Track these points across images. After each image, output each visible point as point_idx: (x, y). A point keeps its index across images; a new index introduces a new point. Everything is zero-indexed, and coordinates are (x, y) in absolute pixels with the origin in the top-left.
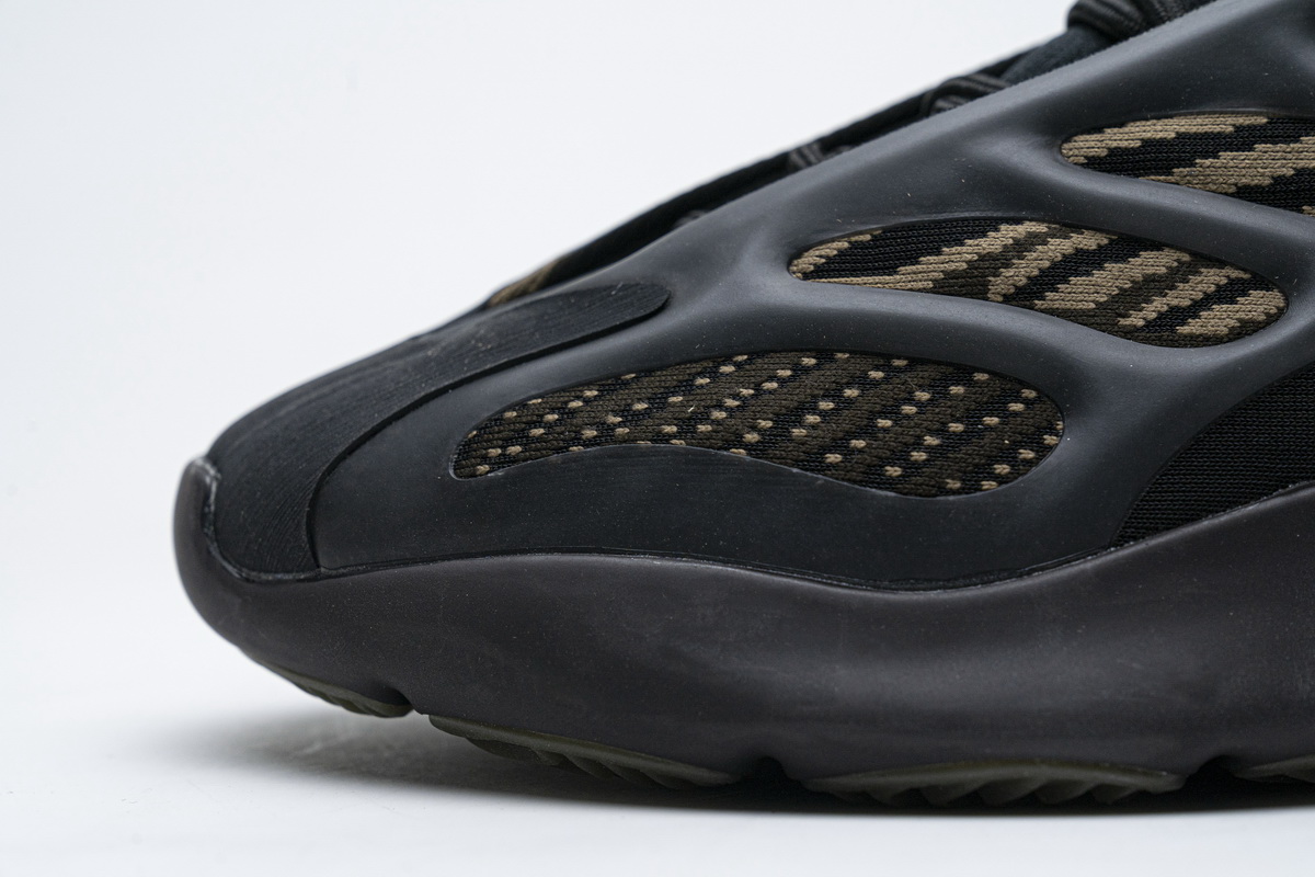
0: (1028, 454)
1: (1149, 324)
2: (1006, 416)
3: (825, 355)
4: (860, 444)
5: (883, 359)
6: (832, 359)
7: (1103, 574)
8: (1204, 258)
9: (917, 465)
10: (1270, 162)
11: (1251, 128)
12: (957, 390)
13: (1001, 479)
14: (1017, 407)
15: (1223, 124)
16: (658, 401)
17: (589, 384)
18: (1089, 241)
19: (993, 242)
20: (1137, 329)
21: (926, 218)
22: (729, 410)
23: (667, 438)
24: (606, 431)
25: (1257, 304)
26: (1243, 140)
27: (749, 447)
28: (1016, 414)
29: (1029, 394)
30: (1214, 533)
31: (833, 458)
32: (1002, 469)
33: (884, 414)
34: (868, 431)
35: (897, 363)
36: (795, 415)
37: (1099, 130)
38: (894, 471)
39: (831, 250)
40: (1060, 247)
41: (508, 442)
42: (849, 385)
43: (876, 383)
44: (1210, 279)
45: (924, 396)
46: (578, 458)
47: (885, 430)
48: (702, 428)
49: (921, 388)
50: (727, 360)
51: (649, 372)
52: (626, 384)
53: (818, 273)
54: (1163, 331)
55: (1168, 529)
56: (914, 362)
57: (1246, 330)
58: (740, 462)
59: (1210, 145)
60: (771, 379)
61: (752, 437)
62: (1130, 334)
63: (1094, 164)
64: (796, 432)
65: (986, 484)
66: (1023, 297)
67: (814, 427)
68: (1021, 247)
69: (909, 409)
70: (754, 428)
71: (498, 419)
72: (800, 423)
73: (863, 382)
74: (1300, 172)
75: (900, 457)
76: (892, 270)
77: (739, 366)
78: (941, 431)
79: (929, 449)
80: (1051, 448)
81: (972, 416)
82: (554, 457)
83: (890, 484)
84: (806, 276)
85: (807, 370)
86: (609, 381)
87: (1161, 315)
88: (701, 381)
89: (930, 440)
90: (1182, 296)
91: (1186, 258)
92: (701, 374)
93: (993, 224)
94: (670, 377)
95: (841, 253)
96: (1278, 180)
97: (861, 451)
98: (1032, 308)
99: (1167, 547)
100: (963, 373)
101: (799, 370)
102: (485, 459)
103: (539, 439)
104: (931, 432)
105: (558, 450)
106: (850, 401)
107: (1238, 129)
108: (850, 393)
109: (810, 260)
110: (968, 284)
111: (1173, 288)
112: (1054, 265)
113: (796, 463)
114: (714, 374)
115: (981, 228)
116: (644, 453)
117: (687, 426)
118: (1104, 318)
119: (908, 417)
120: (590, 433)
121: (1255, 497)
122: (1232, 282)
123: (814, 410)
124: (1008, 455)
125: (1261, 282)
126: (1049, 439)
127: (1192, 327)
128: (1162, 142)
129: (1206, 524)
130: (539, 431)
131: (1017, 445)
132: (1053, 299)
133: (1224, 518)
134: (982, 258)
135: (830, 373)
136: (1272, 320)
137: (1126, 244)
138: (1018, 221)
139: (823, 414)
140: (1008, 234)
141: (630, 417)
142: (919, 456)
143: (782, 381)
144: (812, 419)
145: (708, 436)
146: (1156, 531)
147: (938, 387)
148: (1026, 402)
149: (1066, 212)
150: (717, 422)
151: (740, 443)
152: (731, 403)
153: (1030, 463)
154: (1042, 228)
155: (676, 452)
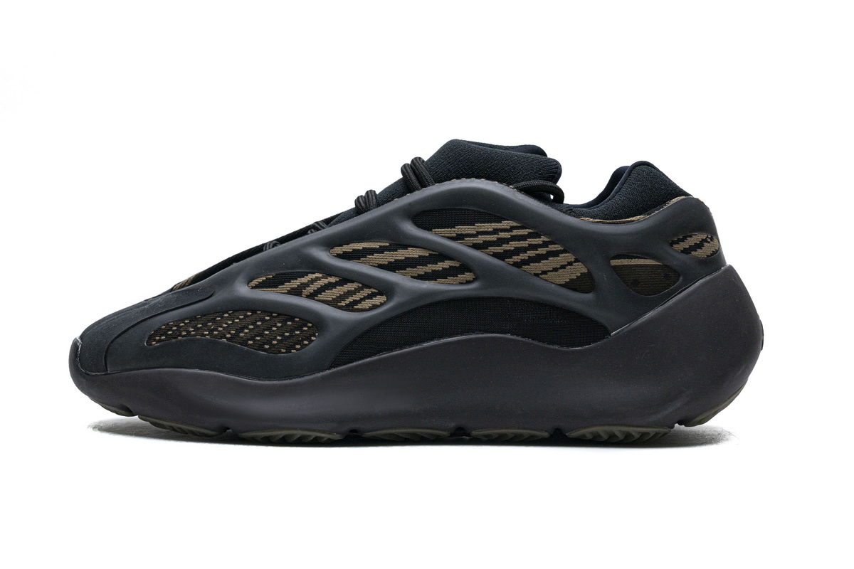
0: (306, 342)
1: (347, 305)
2: (302, 331)
3: (254, 312)
4: (258, 338)
5: (270, 313)
6: (256, 313)
7: (323, 377)
8: (366, 286)
9: (274, 345)
10: (389, 257)
11: (384, 247)
12: (289, 323)
13: (297, 350)
14: (305, 329)
15: (376, 245)
16: (205, 324)
17: (187, 319)
18: (333, 280)
19: (305, 280)
20: (343, 306)
21: (288, 271)
22: (224, 328)
23: (205, 335)
24: (189, 332)
25: (380, 299)
26: (381, 250)
27: (227, 339)
28: (305, 331)
29: (310, 325)
30: (356, 367)
31: (250, 342)
32: (298, 346)
33: (267, 330)
34: (261, 335)
35: (274, 315)
36: (241, 330)
37: (342, 246)
38: (267, 347)
39: (260, 280)
40: (325, 281)
41: (162, 335)
42: (258, 321)
43: (267, 321)
44: (367, 292)
45: (279, 325)
46: (180, 341)
47: (267, 335)
48: (215, 333)
49: (279, 322)
50: (227, 312)
51: (205, 315)
52: (197, 319)
53: (256, 287)
54: (350, 308)
55: (344, 365)
56: (279, 315)
57: (374, 307)
58: (224, 343)
59: (372, 251)
60: (237, 319)
61: (228, 336)
62: (341, 308)
63: (339, 256)
64: (241, 334)
65: (293, 351)
66: (312, 296)
67: (246, 333)
68: (313, 281)
69: (274, 329)
70: (229, 333)
71: (160, 329)
72: (242, 332)
73: (263, 320)
74: (396, 260)
75: (269, 342)
76: (276, 287)
77: (229, 314)
78: (282, 335)
79: (278, 340)
80: (313, 341)
81: (292, 331)
82: (174, 340)
83: (265, 350)
84: (253, 288)
85: (248, 316)
86: (193, 318)
87: (350, 302)
88: (218, 319)
89: (279, 338)
90: (357, 297)
91: (360, 285)
92: (218, 317)
93: (306, 274)
94: (210, 317)
95: (263, 281)
96: (390, 263)
97: (258, 340)
98: (314, 299)
99: (343, 370)
100: (292, 318)
101: (246, 316)
102: (155, 340)
103: (170, 334)
104: (279, 336)
105: (175, 338)
106: (259, 326)
107: (380, 246)
108: (259, 323)
109: (254, 283)
110: (296, 292)
111: (355, 294)
112: (322, 287)
113: (240, 343)
114: (222, 317)
115: (303, 275)
116: (198, 340)
117: (211, 331)
118: (333, 303)
119: (274, 331)
120: (184, 333)
121: (370, 356)
122: (372, 293)
123: (247, 328)
124: (300, 342)
125: (381, 293)
126: (313, 338)
127: (359, 306)
128: (358, 250)
129: (355, 364)
130: (170, 332)
131: (303, 340)
132: (320, 297)
133: (360, 362)
134: (302, 284)
135: (255, 317)
136: (382, 304)
137: (344, 281)
138: (314, 273)
139: (250, 329)
140: (311, 276)
141: (196, 329)
142: (275, 342)
143: (240, 319)
144: (246, 331)
145: (216, 335)
146: (340, 365)
147: (284, 323)
148: (309, 327)
149: (327, 270)
150: (220, 331)
151: (225, 337)
152: (225, 325)
153: (306, 345)
154: (320, 275)
155: (207, 340)
